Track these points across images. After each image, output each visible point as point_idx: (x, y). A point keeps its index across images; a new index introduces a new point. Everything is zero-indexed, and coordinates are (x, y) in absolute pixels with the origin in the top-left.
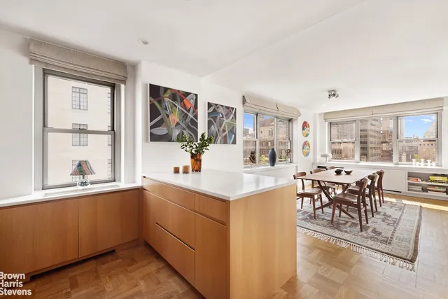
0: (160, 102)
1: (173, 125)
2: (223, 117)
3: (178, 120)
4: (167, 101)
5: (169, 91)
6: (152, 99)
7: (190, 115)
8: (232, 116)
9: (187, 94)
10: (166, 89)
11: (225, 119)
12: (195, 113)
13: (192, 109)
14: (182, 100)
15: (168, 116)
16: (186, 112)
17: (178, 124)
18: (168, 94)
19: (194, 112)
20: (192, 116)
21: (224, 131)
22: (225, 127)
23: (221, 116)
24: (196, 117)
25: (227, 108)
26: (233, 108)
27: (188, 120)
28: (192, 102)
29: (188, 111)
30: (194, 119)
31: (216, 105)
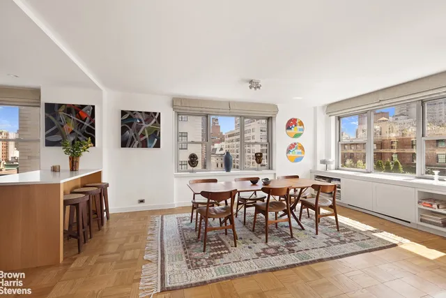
0: (54, 116)
1: (68, 133)
2: (141, 122)
3: (73, 129)
4: (62, 114)
5: (64, 106)
6: (47, 115)
7: (86, 124)
8: (154, 120)
9: (83, 106)
10: (60, 105)
11: (144, 123)
12: (92, 122)
13: (88, 118)
14: (77, 112)
15: (62, 126)
16: (81, 121)
17: (73, 132)
18: (62, 109)
19: (90, 121)
20: (88, 125)
21: (143, 135)
22: (144, 131)
23: (138, 121)
24: (93, 125)
25: (148, 113)
26: (155, 113)
27: (84, 128)
28: (89, 113)
29: (85, 121)
30: (91, 126)
31: (132, 112)
